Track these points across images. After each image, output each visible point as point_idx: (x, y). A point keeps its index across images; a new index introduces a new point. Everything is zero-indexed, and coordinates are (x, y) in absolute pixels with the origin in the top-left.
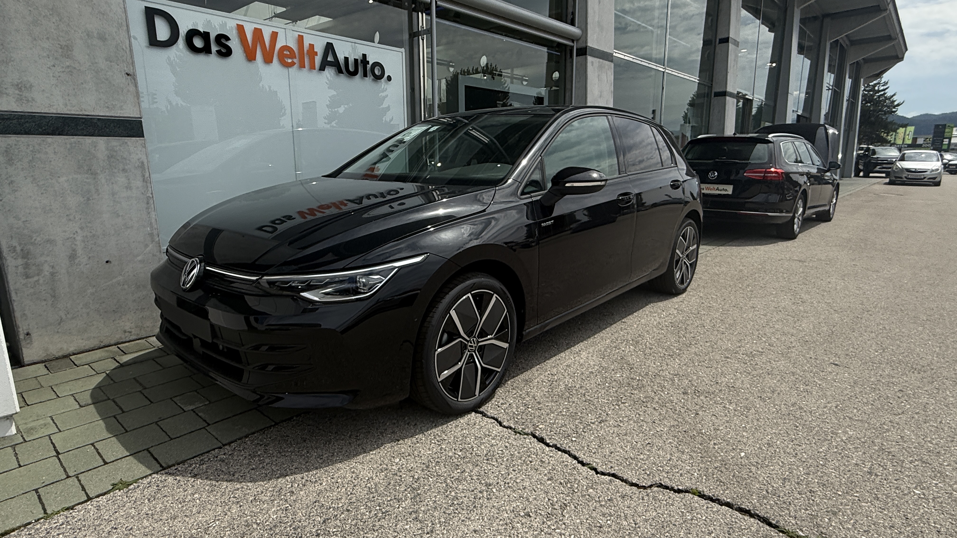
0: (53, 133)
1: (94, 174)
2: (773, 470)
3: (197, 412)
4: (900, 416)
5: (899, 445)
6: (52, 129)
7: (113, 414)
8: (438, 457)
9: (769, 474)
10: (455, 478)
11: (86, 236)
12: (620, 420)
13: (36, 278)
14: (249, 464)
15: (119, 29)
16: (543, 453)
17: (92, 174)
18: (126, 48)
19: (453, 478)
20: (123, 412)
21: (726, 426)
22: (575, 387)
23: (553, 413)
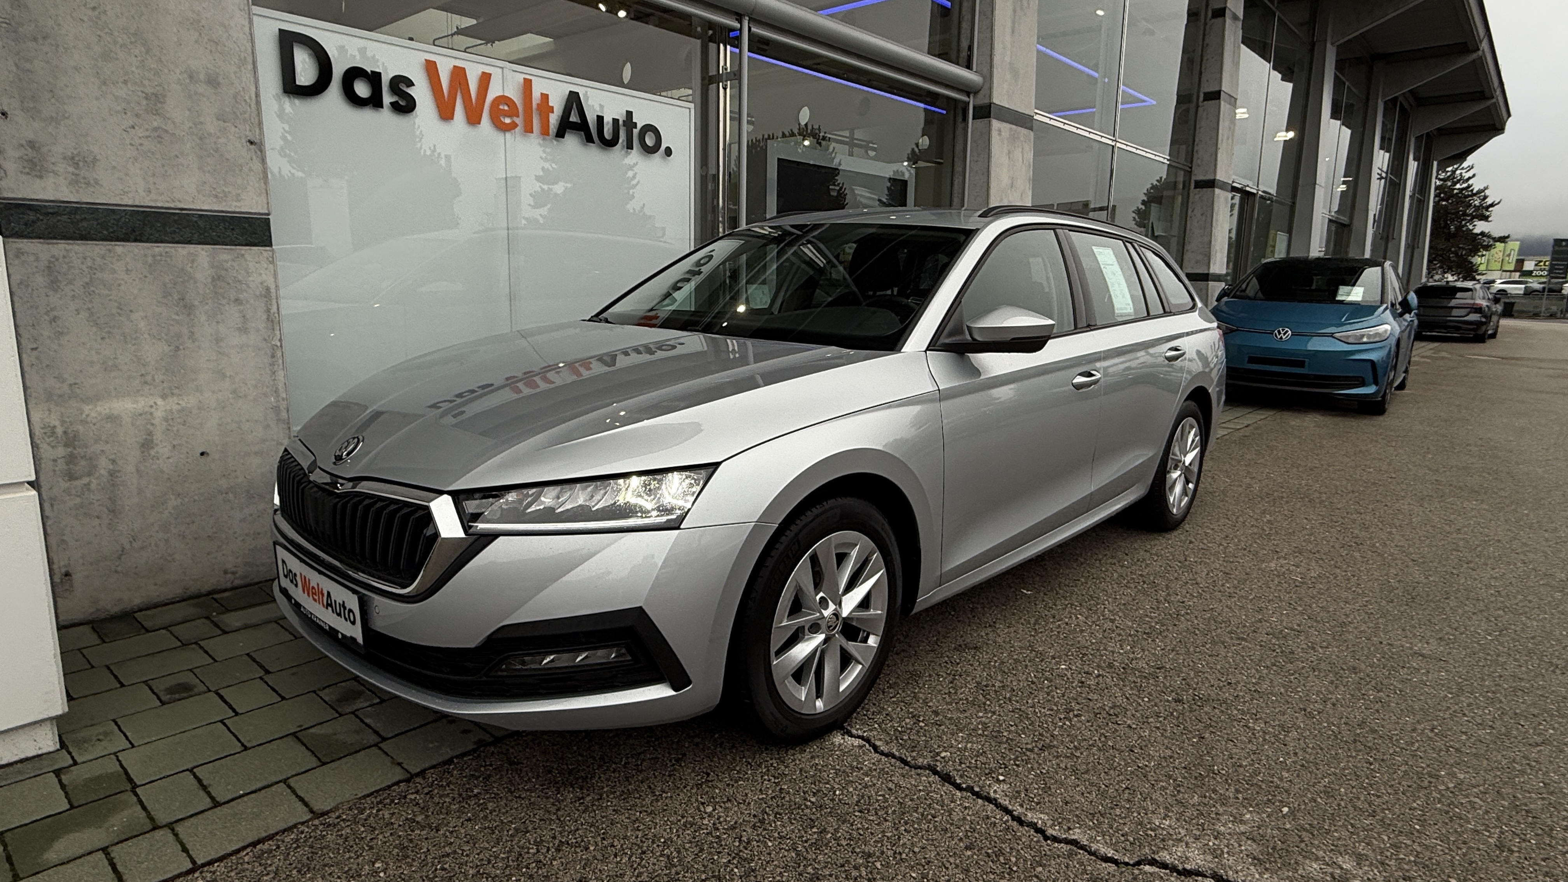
0: (126, 239)
1: (189, 309)
2: (1339, 839)
3: (362, 717)
4: (1538, 748)
5: (1543, 799)
6: (124, 231)
7: (221, 718)
8: (778, 806)
9: (1333, 845)
10: (809, 842)
11: (171, 411)
12: (1075, 746)
13: (85, 480)
14: (461, 811)
15: (240, 67)
16: (952, 802)
17: (185, 306)
18: (250, 98)
19: (806, 842)
20: (237, 714)
21: (1252, 760)
22: (994, 686)
23: (961, 731)
